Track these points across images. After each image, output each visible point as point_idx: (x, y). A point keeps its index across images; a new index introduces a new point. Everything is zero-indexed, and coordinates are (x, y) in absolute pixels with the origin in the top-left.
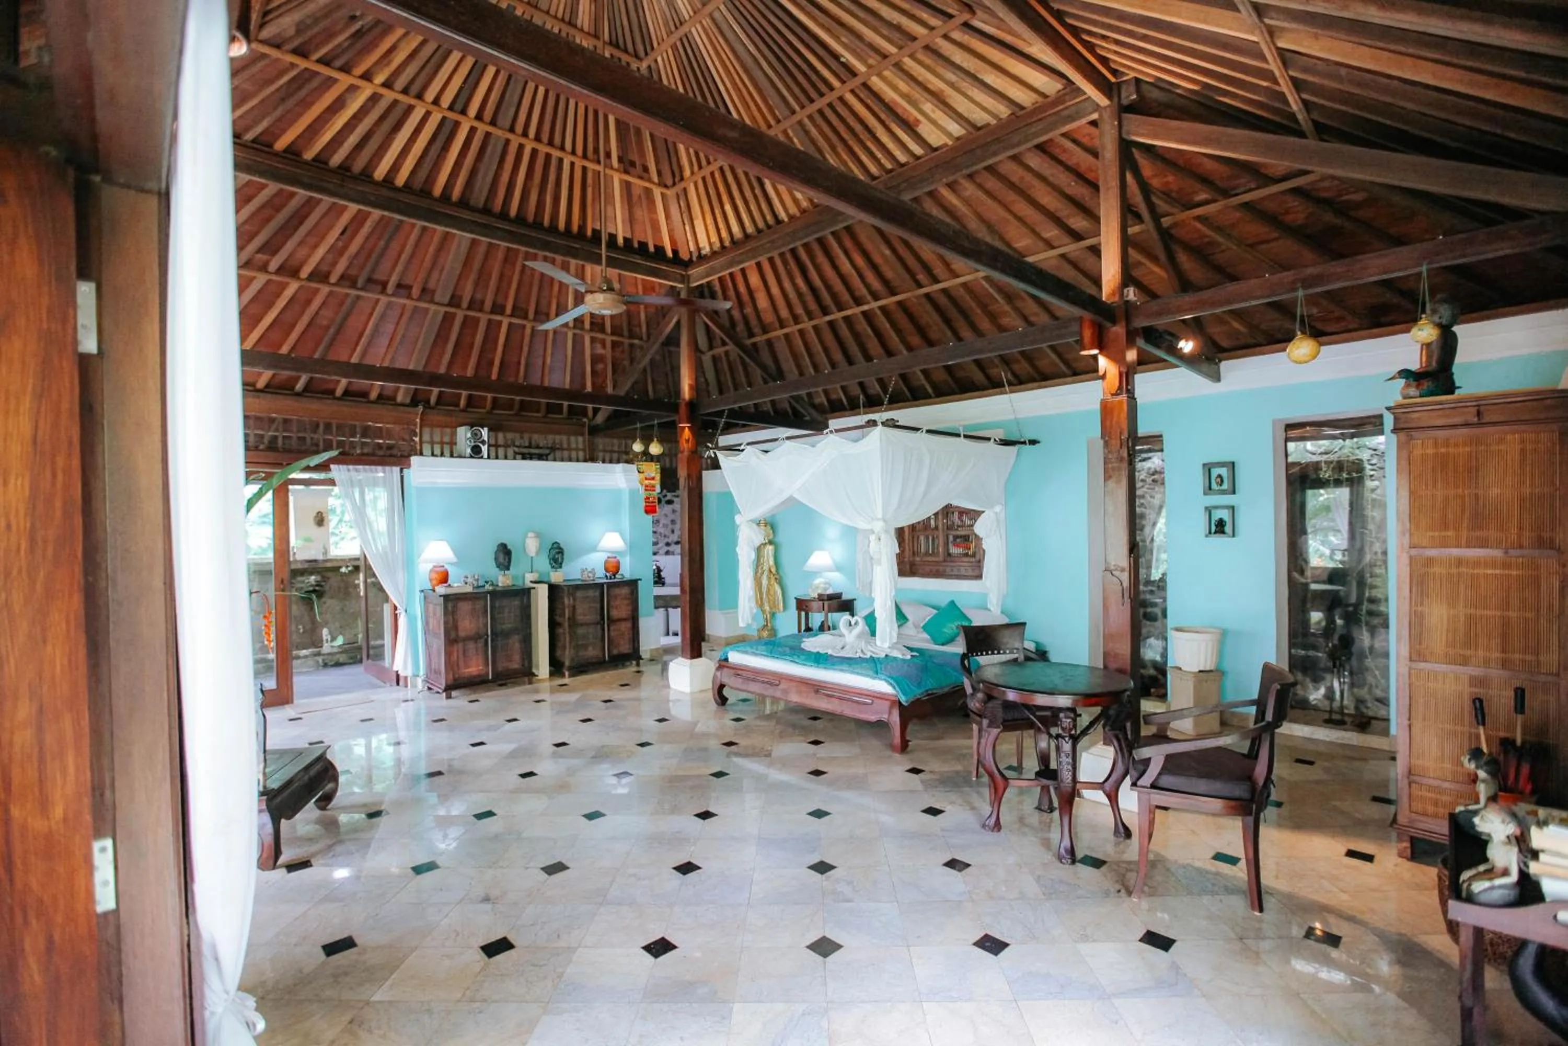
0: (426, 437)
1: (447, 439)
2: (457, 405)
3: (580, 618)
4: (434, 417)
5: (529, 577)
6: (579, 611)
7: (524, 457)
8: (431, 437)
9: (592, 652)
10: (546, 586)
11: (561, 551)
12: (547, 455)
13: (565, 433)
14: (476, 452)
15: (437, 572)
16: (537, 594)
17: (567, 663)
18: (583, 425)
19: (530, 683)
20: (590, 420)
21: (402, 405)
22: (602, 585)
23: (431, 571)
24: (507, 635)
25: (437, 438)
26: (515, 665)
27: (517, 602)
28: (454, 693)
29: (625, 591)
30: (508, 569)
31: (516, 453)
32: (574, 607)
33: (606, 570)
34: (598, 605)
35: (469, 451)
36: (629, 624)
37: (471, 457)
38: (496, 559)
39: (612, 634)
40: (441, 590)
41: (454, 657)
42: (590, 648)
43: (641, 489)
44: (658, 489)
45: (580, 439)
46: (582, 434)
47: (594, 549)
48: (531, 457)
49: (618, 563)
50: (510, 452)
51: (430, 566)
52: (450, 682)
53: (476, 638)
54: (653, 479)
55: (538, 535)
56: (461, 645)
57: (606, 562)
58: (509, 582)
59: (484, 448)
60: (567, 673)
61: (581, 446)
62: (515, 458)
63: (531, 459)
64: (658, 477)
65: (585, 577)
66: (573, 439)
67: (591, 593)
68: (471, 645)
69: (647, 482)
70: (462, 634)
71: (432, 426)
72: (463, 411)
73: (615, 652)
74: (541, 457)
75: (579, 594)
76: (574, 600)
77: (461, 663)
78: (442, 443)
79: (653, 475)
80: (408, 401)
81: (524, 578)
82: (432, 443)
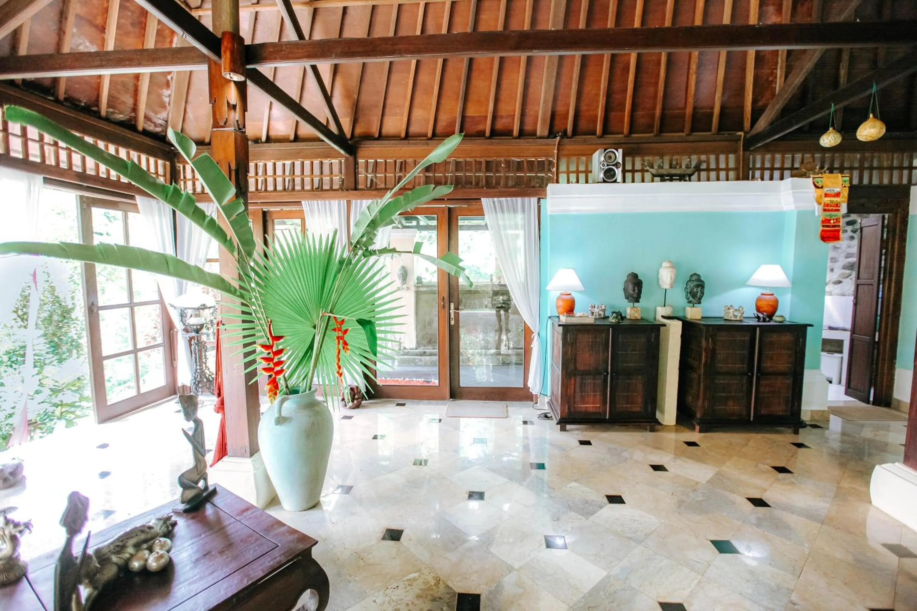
0: (563, 168)
1: (582, 168)
2: (594, 133)
3: (721, 366)
4: (570, 146)
5: (661, 311)
6: (721, 354)
7: (663, 178)
8: (568, 167)
9: (732, 407)
10: (680, 323)
11: (701, 285)
12: (690, 176)
13: (712, 152)
14: (609, 176)
15: (564, 300)
16: (668, 331)
17: (698, 415)
18: (738, 139)
19: (652, 430)
20: (746, 133)
21: (541, 138)
22: (754, 327)
23: (558, 299)
24: (629, 374)
25: (573, 168)
26: (637, 408)
27: (643, 339)
28: (568, 427)
29: (787, 338)
30: (638, 301)
31: (654, 176)
32: (714, 351)
33: (758, 309)
34: (746, 352)
35: (602, 175)
36: (789, 381)
37: (604, 181)
38: (625, 290)
39: (762, 389)
40: (564, 319)
41: (571, 391)
42: (731, 403)
43: (818, 210)
44: (844, 209)
45: (732, 157)
46: (735, 151)
47: (743, 284)
48: (671, 178)
49: (777, 301)
50: (648, 176)
51: (558, 294)
52: (565, 415)
53: (595, 373)
54: (838, 195)
55: (674, 266)
56: (578, 379)
57: (758, 300)
58: (638, 316)
59: (619, 172)
60: (698, 428)
61: (732, 165)
62: (653, 181)
63: (671, 180)
64: (845, 193)
65: (730, 316)
66: (722, 157)
67: (739, 337)
68: (589, 380)
69: (827, 200)
70: (581, 367)
71: (568, 156)
72: (601, 137)
73: (764, 411)
74: (682, 178)
75: (722, 337)
76: (714, 343)
77: (578, 398)
78: (578, 172)
79: (837, 190)
80: (546, 133)
81: (655, 311)
82: (568, 173)
